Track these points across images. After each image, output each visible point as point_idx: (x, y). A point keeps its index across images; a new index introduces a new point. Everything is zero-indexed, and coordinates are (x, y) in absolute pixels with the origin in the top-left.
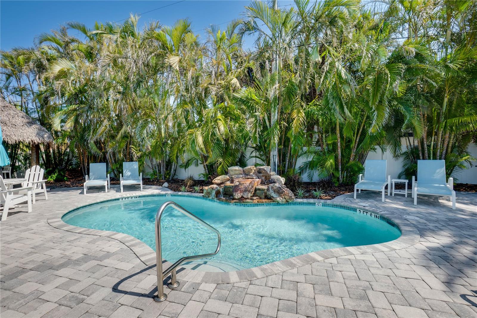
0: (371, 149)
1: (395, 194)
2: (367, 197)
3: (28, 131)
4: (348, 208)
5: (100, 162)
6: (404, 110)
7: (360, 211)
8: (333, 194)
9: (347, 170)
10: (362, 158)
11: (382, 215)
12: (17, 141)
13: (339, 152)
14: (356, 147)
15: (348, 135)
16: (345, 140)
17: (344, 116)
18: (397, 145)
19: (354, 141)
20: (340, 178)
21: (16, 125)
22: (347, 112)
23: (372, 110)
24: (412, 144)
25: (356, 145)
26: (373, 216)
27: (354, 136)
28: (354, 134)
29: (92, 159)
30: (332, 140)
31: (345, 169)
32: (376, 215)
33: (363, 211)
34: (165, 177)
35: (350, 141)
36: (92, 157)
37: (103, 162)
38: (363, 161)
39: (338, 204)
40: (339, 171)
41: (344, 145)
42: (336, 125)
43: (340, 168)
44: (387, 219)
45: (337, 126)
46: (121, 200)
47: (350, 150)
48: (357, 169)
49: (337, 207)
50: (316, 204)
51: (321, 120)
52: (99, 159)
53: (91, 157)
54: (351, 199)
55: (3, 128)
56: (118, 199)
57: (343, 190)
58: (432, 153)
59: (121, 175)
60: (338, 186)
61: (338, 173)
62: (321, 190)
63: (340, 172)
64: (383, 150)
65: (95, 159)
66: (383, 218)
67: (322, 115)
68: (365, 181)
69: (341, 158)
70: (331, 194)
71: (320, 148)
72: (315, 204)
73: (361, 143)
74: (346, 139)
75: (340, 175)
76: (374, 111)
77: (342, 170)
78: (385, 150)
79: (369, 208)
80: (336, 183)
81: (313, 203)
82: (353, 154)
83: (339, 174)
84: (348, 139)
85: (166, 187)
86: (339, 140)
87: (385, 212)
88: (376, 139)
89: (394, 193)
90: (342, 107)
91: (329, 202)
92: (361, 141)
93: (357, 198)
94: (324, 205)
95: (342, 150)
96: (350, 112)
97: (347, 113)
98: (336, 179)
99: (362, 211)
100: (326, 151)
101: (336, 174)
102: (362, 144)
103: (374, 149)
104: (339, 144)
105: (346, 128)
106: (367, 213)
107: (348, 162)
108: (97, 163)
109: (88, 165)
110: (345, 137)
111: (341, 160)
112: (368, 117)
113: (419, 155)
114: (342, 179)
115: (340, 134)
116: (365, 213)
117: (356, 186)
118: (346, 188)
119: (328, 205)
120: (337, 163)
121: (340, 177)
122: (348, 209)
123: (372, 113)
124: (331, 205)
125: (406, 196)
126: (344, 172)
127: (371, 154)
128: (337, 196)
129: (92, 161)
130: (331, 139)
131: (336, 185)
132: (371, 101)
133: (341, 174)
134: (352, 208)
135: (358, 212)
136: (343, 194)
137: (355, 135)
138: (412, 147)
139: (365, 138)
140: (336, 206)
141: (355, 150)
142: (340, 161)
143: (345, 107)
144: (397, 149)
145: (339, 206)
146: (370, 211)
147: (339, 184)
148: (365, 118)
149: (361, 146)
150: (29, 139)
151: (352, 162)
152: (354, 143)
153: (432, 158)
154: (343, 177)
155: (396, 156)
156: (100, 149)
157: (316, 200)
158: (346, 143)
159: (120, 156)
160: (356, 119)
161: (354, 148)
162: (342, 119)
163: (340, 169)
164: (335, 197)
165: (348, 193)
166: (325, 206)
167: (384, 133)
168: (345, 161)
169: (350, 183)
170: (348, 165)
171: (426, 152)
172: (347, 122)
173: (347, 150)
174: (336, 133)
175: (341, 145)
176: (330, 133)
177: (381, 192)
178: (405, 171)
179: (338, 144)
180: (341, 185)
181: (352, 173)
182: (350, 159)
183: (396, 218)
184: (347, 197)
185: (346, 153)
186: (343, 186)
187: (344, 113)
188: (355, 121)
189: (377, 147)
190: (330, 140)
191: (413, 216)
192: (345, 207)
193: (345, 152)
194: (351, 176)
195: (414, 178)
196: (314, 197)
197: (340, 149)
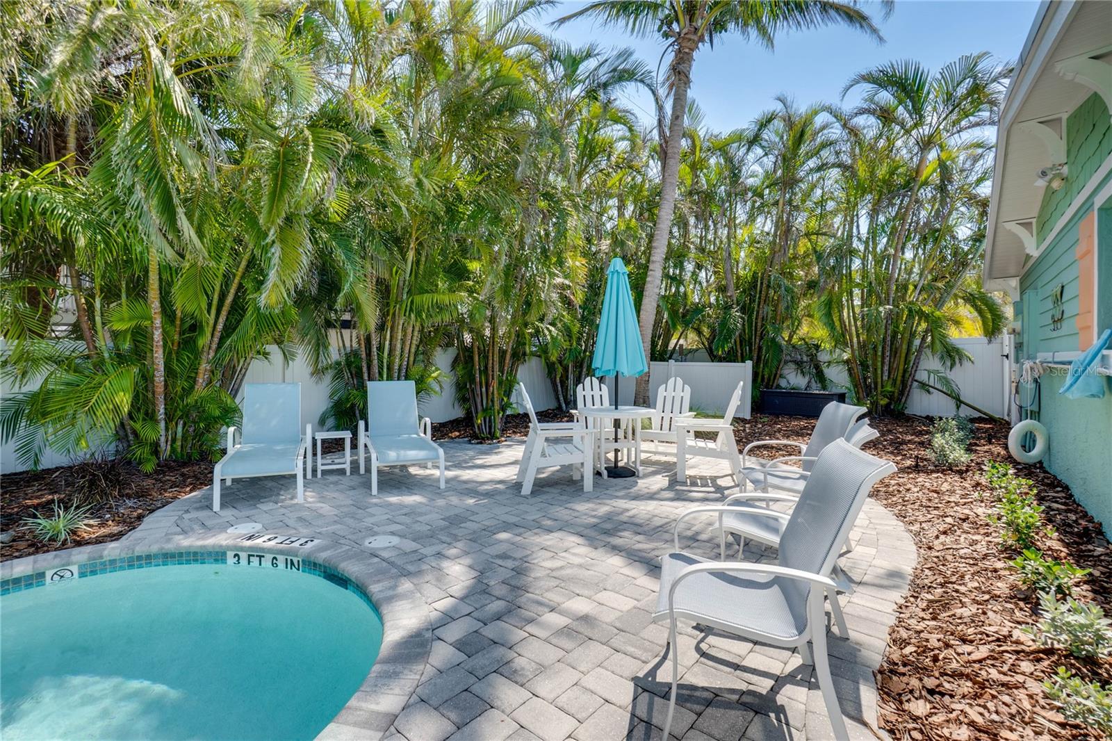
0: (258, 352)
1: (324, 472)
2: (252, 498)
4: (195, 554)
6: (343, 257)
7: (236, 555)
8: (135, 509)
9: (186, 415)
10: (230, 376)
11: (309, 555)
13: (156, 361)
14: (214, 346)
15: (190, 308)
16: (178, 322)
17: (175, 241)
18: (320, 345)
19: (210, 329)
20: (163, 444)
22: (186, 230)
23: (269, 240)
24: (348, 344)
25: (216, 340)
26: (281, 565)
27: (209, 312)
28: (210, 305)
30: (131, 319)
31: (179, 413)
32: (289, 558)
33: (249, 556)
35: (195, 327)
38: (236, 386)
39: (154, 549)
40: (157, 422)
41: (176, 337)
42: (146, 271)
43: (162, 411)
44: (325, 567)
45: (151, 274)
47: (197, 354)
48: (217, 413)
49: (149, 564)
50: (49, 574)
51: (82, 242)
54: (202, 514)
57: (174, 485)
58: (385, 365)
60: (156, 472)
61: (155, 430)
62: (77, 508)
63: (162, 424)
64: (288, 357)
66: (311, 565)
67: (88, 224)
68: (247, 447)
69: (165, 381)
70: (126, 512)
71: (81, 346)
72: (42, 575)
73: (228, 336)
74: (182, 320)
75: (163, 433)
76: (273, 242)
77: (169, 418)
78: (293, 355)
79: (265, 538)
80: (148, 460)
81: (30, 577)
82: (204, 366)
83: (159, 432)
84: (189, 322)
86: (158, 322)
87: (316, 542)
88: (272, 327)
89: (320, 468)
90: (168, 208)
91: (112, 550)
92: (229, 330)
93: (223, 506)
94: (88, 570)
95: (170, 353)
96: (201, 234)
97: (186, 234)
98: (147, 449)
99: (243, 555)
100: (106, 355)
101: (148, 433)
102: (234, 337)
103: (266, 355)
104: (157, 335)
105: (184, 284)
106: (260, 557)
107: (188, 391)
110: (179, 313)
111: (166, 386)
112: (252, 262)
113: (361, 370)
114: (169, 447)
115: (161, 303)
116: (255, 561)
117: (220, 471)
118: (183, 475)
119: (113, 565)
120: (150, 395)
121: (163, 439)
122: (196, 561)
123: (265, 249)
124: (122, 560)
125: (348, 473)
126: (177, 424)
127: (256, 365)
128: (152, 511)
130: (126, 315)
131: (149, 467)
132: (265, 211)
133: (167, 429)
134: (210, 554)
135: (231, 560)
136: (175, 498)
137: (213, 311)
138: (348, 350)
139: (241, 320)
140: (148, 559)
141: (212, 354)
142: (160, 388)
143: (181, 211)
144: (321, 357)
145: (156, 556)
146: (270, 551)
147: (158, 465)
148: (244, 263)
149: (228, 342)
151: (200, 390)
152: (209, 335)
153: (385, 376)
154: (174, 440)
155: (318, 372)
157: (46, 561)
158: (182, 333)
160: (218, 258)
161: (210, 348)
162: (170, 254)
163: (163, 416)
164: (140, 518)
165: (191, 491)
166: (93, 573)
167: (294, 311)
168: (179, 389)
169: (196, 456)
170: (190, 400)
171: (375, 362)
172: (187, 265)
173: (186, 355)
174: (145, 299)
175: (164, 340)
176: (124, 295)
177: (294, 476)
178: (332, 407)
179: (153, 334)
180: (164, 467)
181: (202, 425)
182: (195, 381)
183: (348, 557)
184: (187, 511)
185: (182, 364)
186: (171, 469)
187: (178, 231)
188: (213, 264)
189: (273, 349)
190: (122, 320)
191: (385, 533)
192: (181, 555)
193: (177, 360)
194: (199, 435)
195: (361, 424)
196: (37, 546)
197: (161, 351)
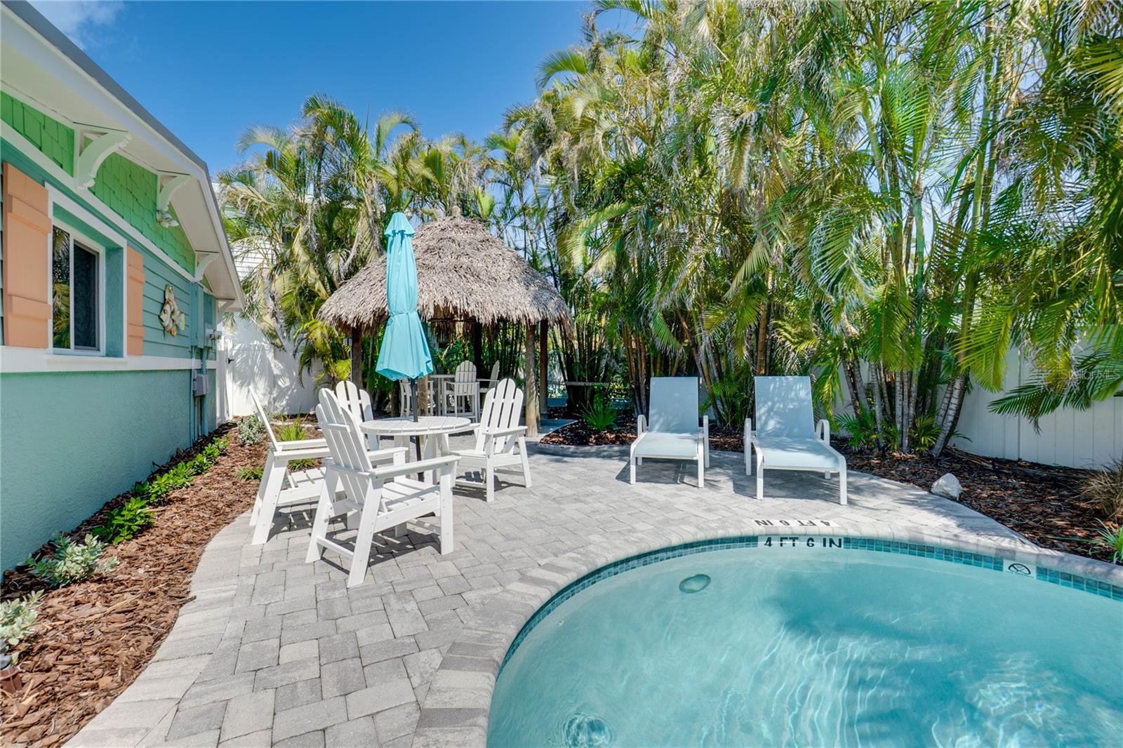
3: (519, 292)
5: (679, 373)
12: (496, 318)
21: (496, 280)
29: (658, 366)
34: (914, 442)
36: (659, 358)
37: (685, 376)
46: (761, 543)
52: (676, 365)
53: (655, 359)
55: (473, 287)
56: (751, 540)
59: (748, 422)
65: (666, 366)
85: (953, 499)
108: (671, 376)
109: (648, 382)
129: (658, 370)
150: (518, 312)
156: (679, 336)
159: (742, 355)
